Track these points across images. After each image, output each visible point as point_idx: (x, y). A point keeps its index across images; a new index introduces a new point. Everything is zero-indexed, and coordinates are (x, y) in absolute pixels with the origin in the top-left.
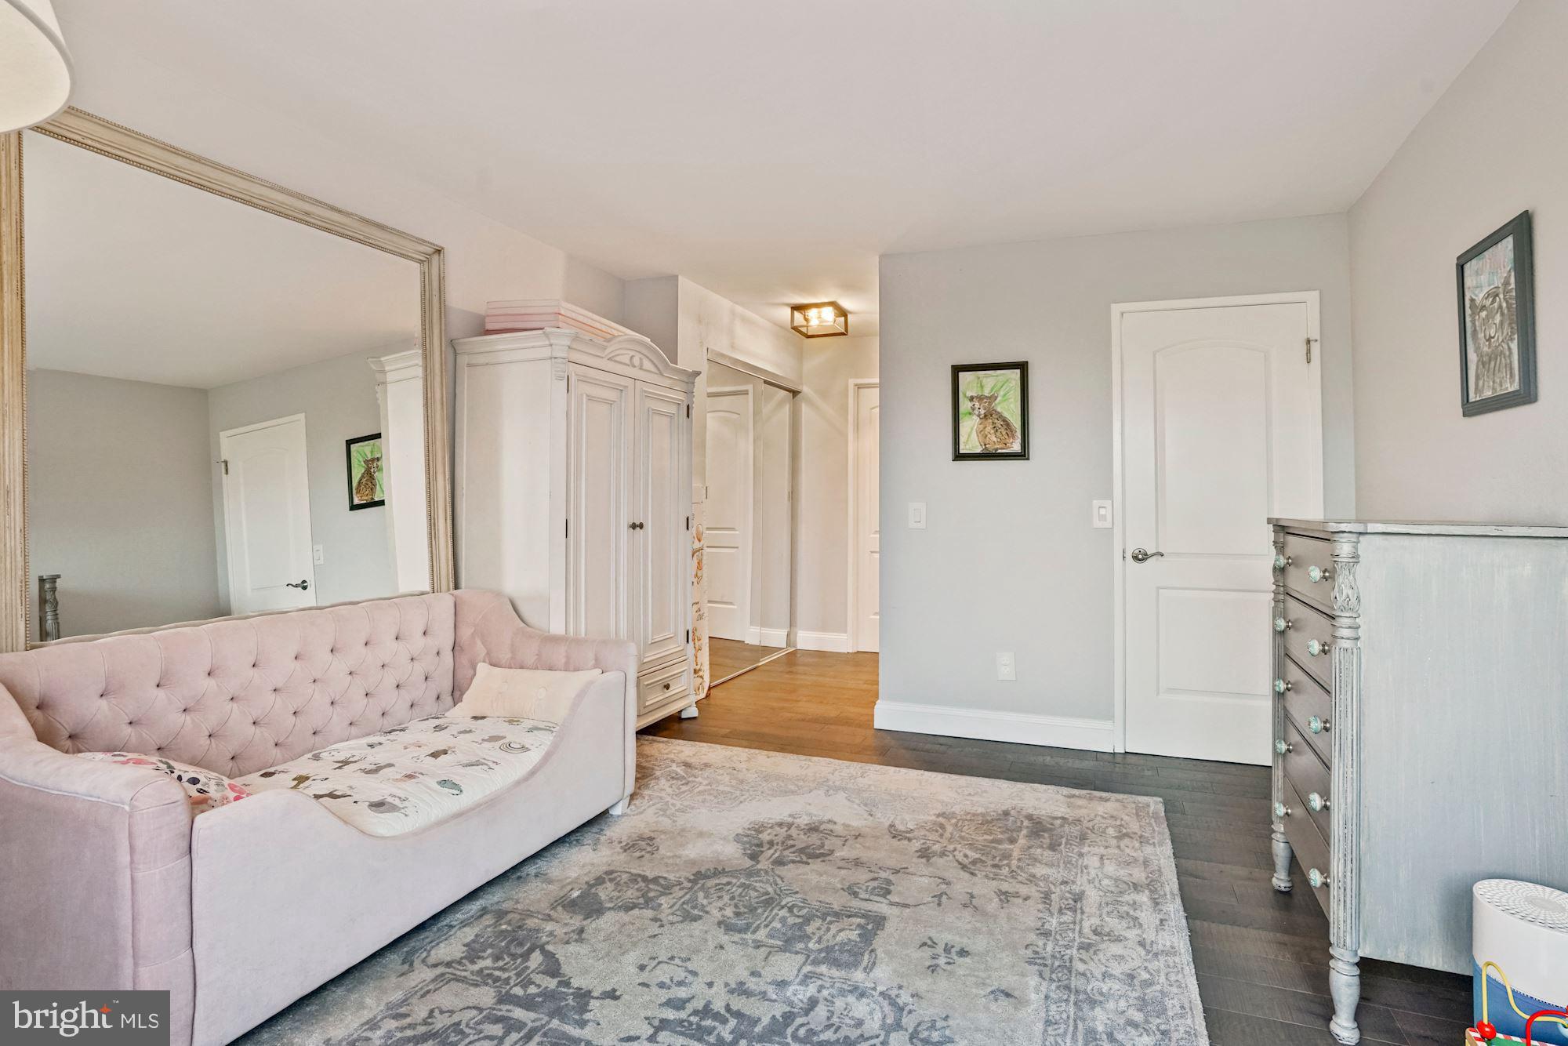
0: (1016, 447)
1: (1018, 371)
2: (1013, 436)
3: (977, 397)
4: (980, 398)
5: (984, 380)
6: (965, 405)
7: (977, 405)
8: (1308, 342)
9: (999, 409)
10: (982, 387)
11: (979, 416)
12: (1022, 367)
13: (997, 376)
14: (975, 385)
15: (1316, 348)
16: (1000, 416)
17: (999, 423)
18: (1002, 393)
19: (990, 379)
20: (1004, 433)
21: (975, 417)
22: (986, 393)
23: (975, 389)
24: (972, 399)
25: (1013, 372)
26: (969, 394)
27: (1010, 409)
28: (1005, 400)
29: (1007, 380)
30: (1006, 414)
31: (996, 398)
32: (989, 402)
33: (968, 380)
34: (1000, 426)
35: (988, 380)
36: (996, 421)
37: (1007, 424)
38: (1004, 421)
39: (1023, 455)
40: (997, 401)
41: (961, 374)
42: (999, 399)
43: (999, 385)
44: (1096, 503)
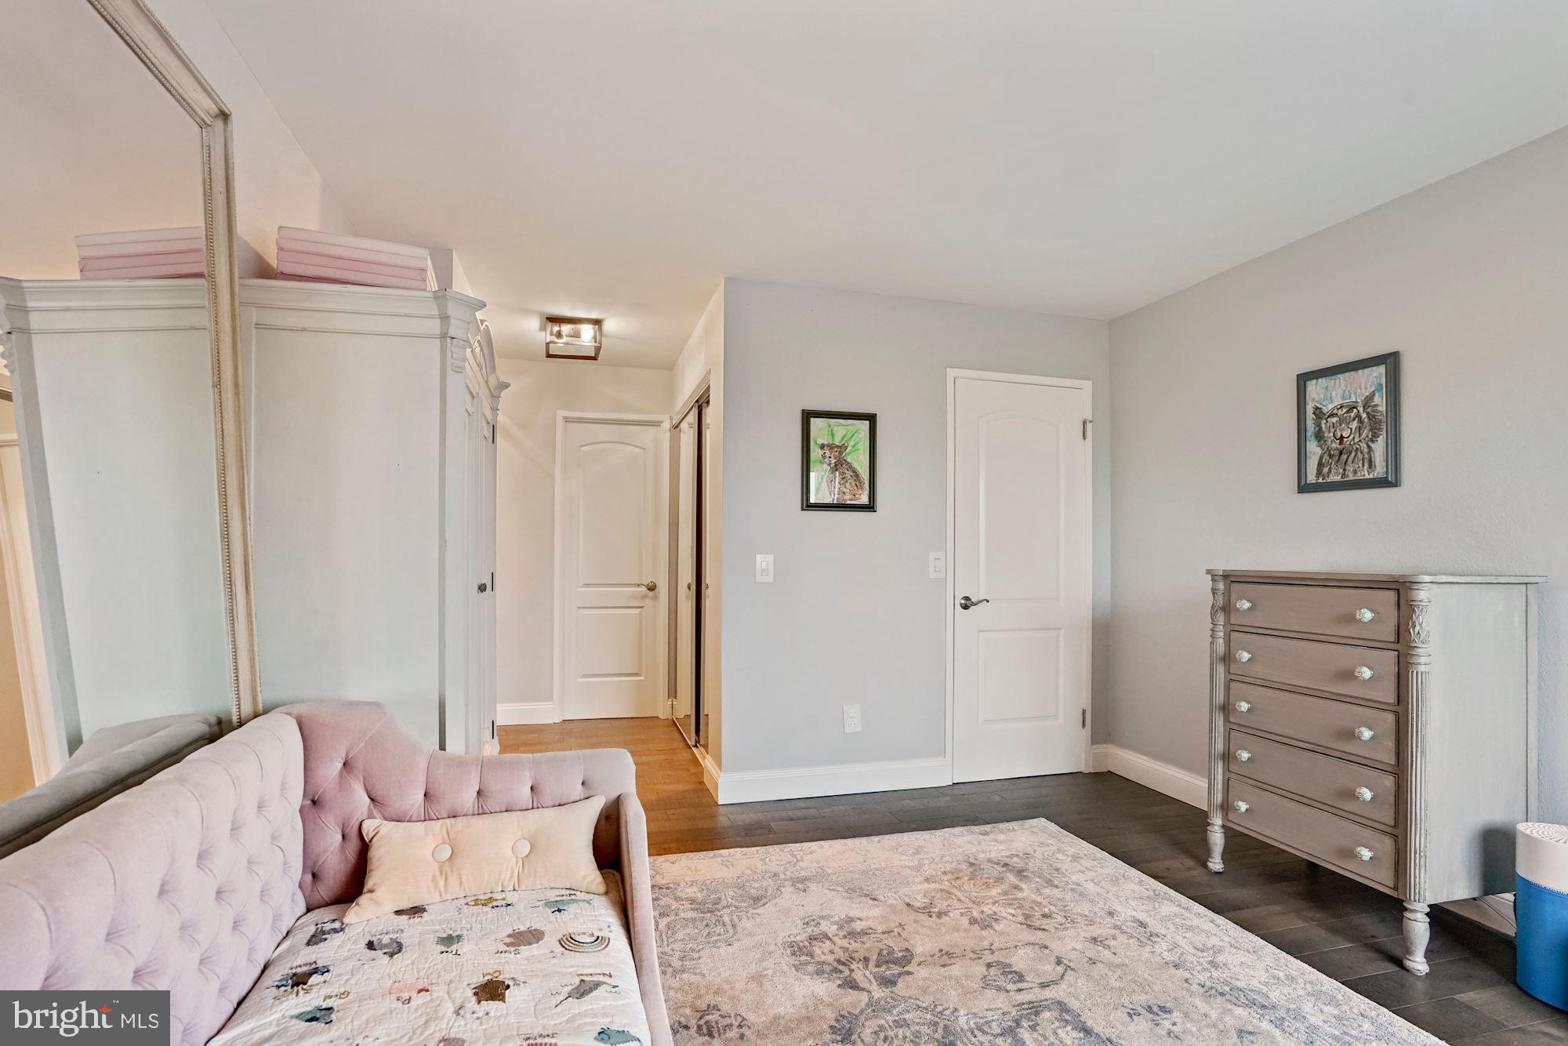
0: (864, 499)
1: (868, 422)
2: (862, 488)
3: (828, 446)
4: (831, 447)
5: (835, 428)
6: (816, 453)
7: (828, 454)
8: (1084, 423)
9: (849, 460)
10: (833, 435)
11: (829, 465)
12: (871, 418)
13: (847, 425)
14: (826, 432)
15: (1089, 426)
16: (850, 467)
17: (848, 474)
18: (852, 443)
19: (841, 428)
20: (853, 484)
21: (826, 466)
22: (837, 441)
23: (826, 437)
24: (822, 447)
25: (863, 423)
26: (820, 441)
27: (859, 460)
28: (854, 451)
29: (857, 430)
30: (855, 465)
31: (846, 448)
32: (840, 452)
33: (819, 427)
34: (849, 477)
35: (839, 428)
36: (846, 471)
37: (856, 475)
38: (854, 472)
39: (870, 507)
40: (847, 451)
41: (813, 420)
42: (849, 448)
43: (849, 435)
44: (932, 555)
